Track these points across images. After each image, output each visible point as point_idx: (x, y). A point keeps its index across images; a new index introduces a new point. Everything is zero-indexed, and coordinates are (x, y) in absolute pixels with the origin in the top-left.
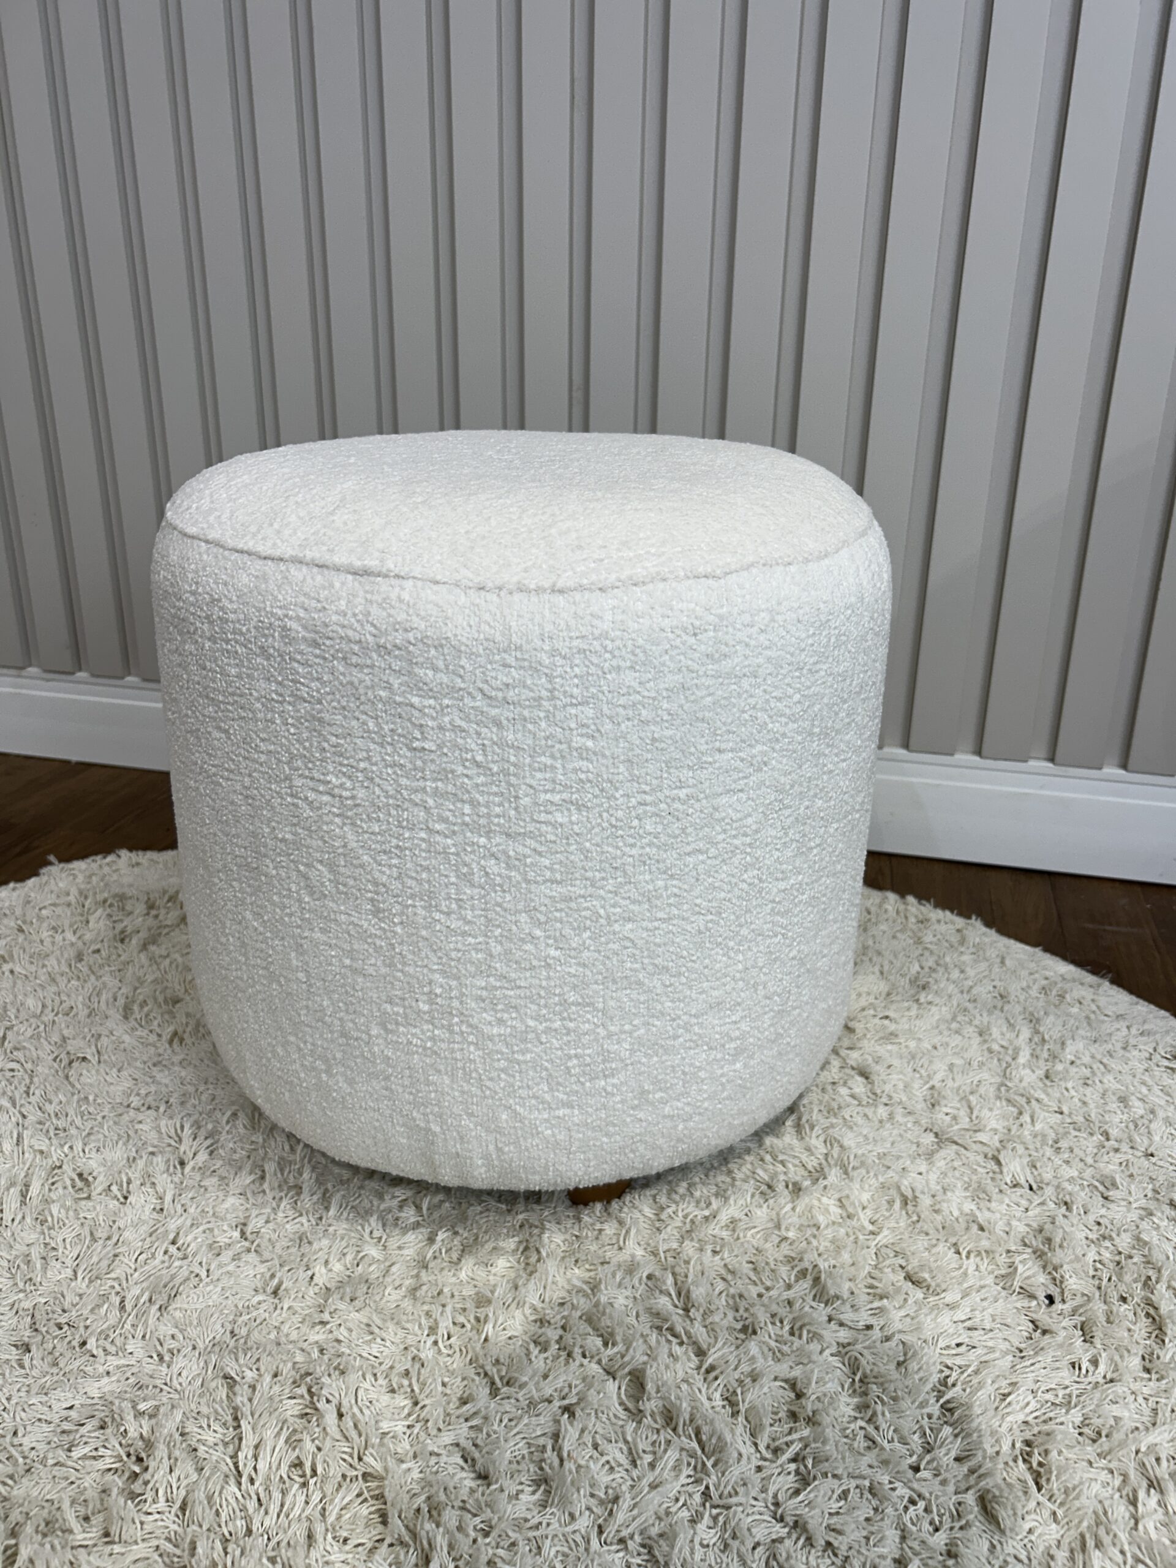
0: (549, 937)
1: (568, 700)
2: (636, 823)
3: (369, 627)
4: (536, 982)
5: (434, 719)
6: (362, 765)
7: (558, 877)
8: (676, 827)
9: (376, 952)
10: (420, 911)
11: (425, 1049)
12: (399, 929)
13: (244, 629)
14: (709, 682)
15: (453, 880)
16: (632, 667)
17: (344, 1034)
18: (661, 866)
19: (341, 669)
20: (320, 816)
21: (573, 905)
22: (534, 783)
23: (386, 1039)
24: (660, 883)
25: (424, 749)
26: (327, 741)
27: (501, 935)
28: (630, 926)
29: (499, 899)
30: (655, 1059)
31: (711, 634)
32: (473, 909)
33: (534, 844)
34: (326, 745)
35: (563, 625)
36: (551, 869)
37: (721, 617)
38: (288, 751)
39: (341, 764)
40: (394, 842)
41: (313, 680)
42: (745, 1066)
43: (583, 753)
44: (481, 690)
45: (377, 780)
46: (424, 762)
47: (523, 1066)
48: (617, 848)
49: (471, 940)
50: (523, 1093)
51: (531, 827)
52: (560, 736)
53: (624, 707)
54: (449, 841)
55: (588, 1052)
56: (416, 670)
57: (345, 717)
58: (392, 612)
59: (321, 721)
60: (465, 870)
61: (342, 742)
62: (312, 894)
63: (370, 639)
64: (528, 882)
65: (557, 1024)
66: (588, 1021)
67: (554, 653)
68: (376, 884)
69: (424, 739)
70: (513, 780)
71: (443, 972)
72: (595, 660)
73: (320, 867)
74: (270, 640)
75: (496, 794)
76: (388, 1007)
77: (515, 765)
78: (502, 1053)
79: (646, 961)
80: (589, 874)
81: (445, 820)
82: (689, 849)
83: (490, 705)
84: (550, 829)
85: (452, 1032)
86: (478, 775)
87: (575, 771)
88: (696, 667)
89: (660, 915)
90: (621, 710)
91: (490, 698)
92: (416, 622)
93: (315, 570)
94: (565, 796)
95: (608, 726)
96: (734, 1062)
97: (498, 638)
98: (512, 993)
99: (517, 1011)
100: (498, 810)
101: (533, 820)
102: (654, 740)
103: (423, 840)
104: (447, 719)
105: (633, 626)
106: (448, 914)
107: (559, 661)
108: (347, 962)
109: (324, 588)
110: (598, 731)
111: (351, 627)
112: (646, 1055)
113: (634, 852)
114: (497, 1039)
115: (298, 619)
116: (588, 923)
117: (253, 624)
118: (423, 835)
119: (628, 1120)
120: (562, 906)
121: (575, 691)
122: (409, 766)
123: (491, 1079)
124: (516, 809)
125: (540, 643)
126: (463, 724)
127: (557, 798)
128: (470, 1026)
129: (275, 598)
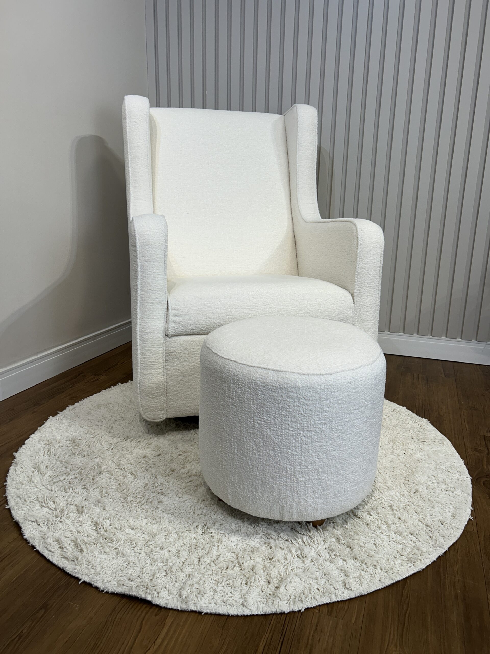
0: (316, 455)
1: (323, 399)
2: (337, 427)
3: (278, 383)
4: (312, 467)
5: (292, 404)
6: (273, 415)
7: (319, 440)
8: (345, 428)
9: (273, 460)
10: (285, 450)
11: (284, 484)
12: (279, 454)
13: (244, 382)
14: (353, 394)
15: (294, 442)
16: (337, 392)
17: (262, 482)
18: (342, 437)
19: (270, 392)
20: (261, 427)
21: (322, 447)
22: (315, 419)
23: (273, 482)
24: (341, 442)
25: (289, 411)
26: (265, 409)
27: (305, 455)
28: (334, 452)
29: (305, 447)
30: (338, 485)
31: (354, 383)
32: (298, 449)
33: (314, 433)
34: (264, 410)
35: (323, 383)
36: (317, 439)
37: (356, 379)
38: (254, 411)
39: (268, 414)
40: (280, 433)
41: (262, 395)
42: (358, 487)
43: (326, 411)
44: (304, 398)
45: (277, 418)
46: (289, 414)
47: (308, 488)
48: (333, 433)
49: (297, 457)
50: (308, 495)
51: (314, 429)
52: (321, 408)
53: (336, 400)
54: (294, 433)
55: (323, 484)
56: (289, 393)
57: (270, 403)
58: (284, 380)
59: (264, 404)
60: (297, 440)
61: (269, 409)
62: (256, 446)
63: (278, 386)
64: (312, 442)
65: (317, 477)
66: (324, 476)
67: (321, 389)
68: (274, 443)
69: (290, 408)
70: (310, 418)
71: (290, 465)
72: (330, 390)
73: (259, 439)
74: (252, 385)
75: (306, 421)
76: (275, 474)
77: (310, 414)
78: (303, 485)
79: (338, 461)
80: (326, 440)
81: (293, 428)
82: (348, 433)
83: (306, 401)
84: (318, 429)
85: (291, 480)
86: (302, 417)
87: (324, 415)
88: (351, 391)
89: (341, 449)
90: (335, 401)
91: (306, 399)
92: (290, 382)
93: (264, 369)
94: (322, 421)
95: (332, 405)
96: (355, 486)
97: (308, 385)
98: (306, 470)
99: (308, 474)
100: (306, 425)
101: (314, 427)
102: (342, 408)
103: (287, 432)
104: (295, 404)
105: (338, 382)
106: (292, 450)
107: (322, 390)
108: (265, 463)
109: (266, 374)
110: (330, 406)
111: (274, 383)
112: (337, 485)
113: (336, 434)
114: (302, 481)
115: (260, 381)
116: (325, 452)
117: (247, 381)
118: (287, 431)
119: (332, 501)
120: (320, 448)
121: (325, 397)
122: (285, 415)
123: (300, 492)
124: (310, 425)
125: (317, 387)
126: (299, 405)
127: (320, 422)
128: (296, 478)
129: (254, 376)
